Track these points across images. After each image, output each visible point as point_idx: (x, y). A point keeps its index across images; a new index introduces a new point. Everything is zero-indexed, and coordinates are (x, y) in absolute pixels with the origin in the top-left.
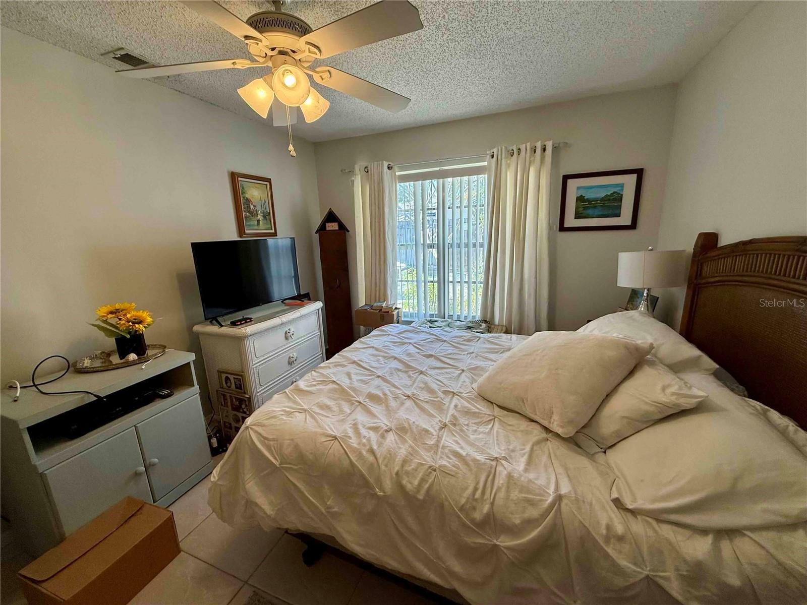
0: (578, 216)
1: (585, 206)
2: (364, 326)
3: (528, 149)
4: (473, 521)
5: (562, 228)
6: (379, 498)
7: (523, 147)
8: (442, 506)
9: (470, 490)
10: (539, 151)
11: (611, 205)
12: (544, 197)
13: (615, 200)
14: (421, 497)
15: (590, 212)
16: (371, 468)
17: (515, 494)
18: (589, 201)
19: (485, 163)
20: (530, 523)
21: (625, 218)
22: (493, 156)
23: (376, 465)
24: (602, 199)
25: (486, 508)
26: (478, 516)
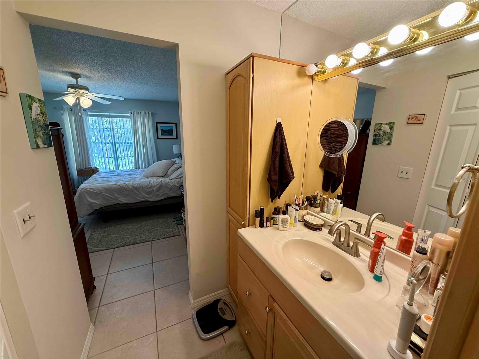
0: (162, 135)
1: (164, 132)
2: (83, 176)
3: (144, 113)
4: (149, 187)
5: (158, 138)
6: (129, 190)
7: (142, 112)
8: (142, 187)
9: (147, 183)
10: (147, 114)
11: (170, 132)
12: (151, 129)
13: (171, 131)
14: (138, 187)
15: (165, 134)
16: (125, 186)
17: (155, 182)
18: (165, 130)
19: (129, 115)
20: (158, 184)
21: (174, 136)
22: (131, 113)
23: (126, 185)
24: (168, 130)
25: (150, 185)
26: (149, 186)
